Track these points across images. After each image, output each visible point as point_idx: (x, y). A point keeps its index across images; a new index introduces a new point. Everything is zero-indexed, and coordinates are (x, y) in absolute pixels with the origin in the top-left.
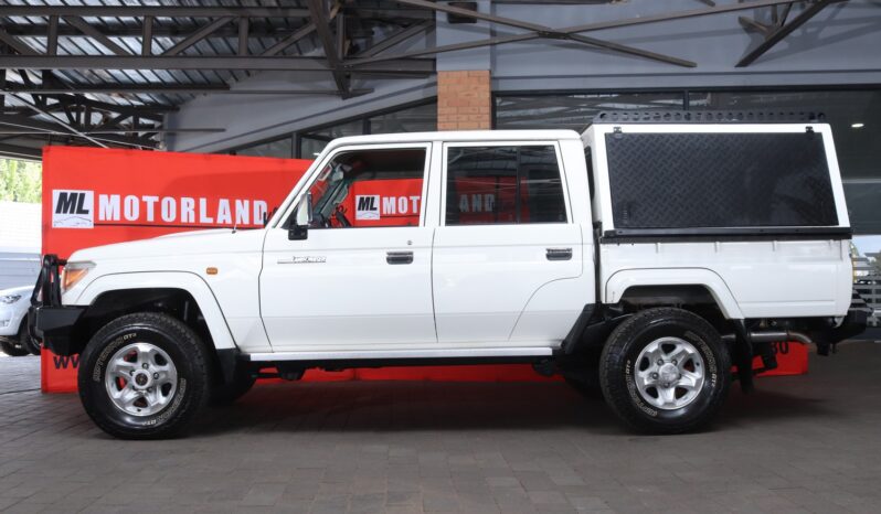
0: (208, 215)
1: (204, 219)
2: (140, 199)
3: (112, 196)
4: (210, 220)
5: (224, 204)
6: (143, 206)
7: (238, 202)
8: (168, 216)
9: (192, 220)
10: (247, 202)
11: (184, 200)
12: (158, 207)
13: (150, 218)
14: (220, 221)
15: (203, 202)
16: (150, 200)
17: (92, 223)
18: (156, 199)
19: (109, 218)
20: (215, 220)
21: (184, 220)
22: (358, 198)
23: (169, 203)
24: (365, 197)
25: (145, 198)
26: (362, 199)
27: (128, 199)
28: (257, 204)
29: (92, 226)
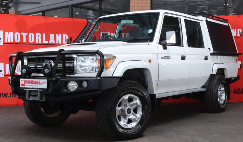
0: (46, 40)
1: (45, 42)
2: (21, 34)
3: (10, 33)
4: (47, 42)
5: (52, 36)
6: (22, 37)
7: (57, 35)
8: (31, 41)
9: (40, 42)
10: (60, 35)
11: (37, 34)
12: (27, 37)
13: (24, 41)
14: (50, 42)
15: (44, 35)
16: (24, 34)
17: (3, 43)
18: (27, 34)
19: (9, 41)
20: (49, 41)
21: (37, 42)
22: (101, 33)
23: (31, 35)
24: (104, 33)
25: (22, 34)
26: (103, 34)
27: (16, 34)
28: (64, 36)
29: (3, 44)
